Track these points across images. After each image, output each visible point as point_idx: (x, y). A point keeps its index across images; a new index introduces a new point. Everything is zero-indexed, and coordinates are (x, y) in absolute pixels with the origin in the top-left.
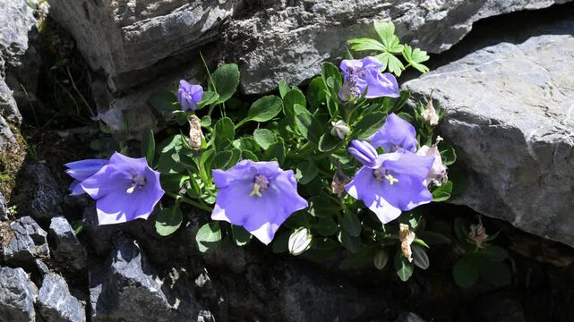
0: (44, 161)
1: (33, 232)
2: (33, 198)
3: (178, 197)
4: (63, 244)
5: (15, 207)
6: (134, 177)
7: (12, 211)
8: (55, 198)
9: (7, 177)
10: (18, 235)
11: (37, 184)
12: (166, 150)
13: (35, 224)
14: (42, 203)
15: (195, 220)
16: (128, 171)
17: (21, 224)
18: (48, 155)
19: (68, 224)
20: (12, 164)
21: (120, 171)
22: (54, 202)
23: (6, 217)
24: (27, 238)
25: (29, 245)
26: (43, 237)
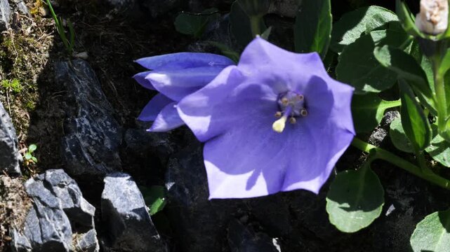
0: (84, 55)
1: (71, 205)
2: (68, 132)
3: (369, 147)
4: (129, 234)
5: (33, 148)
6: (280, 96)
7: (28, 156)
8: (110, 134)
9: (16, 84)
10: (41, 207)
11: (72, 102)
12: (349, 38)
13: (74, 187)
14: (84, 144)
15: (404, 203)
16: (269, 82)
17: (47, 184)
18: (90, 42)
19: (137, 191)
20: (26, 58)
21: (255, 82)
22: (108, 144)
23: (17, 169)
24: (59, 216)
25: (64, 229)
26: (88, 216)
